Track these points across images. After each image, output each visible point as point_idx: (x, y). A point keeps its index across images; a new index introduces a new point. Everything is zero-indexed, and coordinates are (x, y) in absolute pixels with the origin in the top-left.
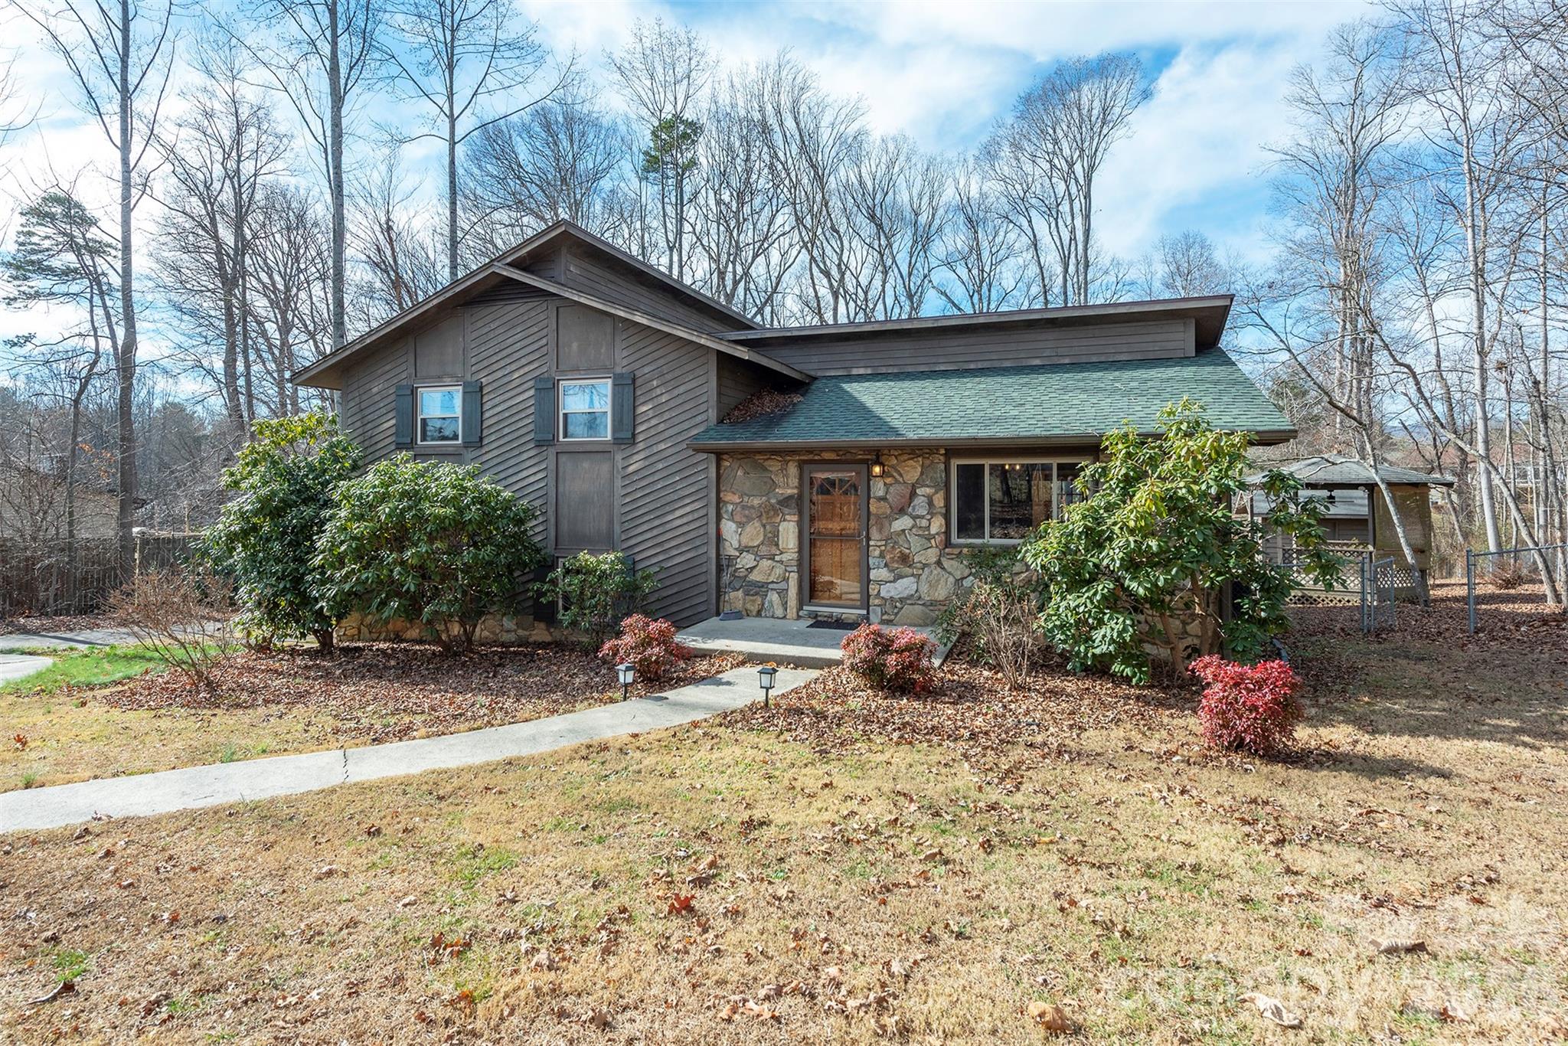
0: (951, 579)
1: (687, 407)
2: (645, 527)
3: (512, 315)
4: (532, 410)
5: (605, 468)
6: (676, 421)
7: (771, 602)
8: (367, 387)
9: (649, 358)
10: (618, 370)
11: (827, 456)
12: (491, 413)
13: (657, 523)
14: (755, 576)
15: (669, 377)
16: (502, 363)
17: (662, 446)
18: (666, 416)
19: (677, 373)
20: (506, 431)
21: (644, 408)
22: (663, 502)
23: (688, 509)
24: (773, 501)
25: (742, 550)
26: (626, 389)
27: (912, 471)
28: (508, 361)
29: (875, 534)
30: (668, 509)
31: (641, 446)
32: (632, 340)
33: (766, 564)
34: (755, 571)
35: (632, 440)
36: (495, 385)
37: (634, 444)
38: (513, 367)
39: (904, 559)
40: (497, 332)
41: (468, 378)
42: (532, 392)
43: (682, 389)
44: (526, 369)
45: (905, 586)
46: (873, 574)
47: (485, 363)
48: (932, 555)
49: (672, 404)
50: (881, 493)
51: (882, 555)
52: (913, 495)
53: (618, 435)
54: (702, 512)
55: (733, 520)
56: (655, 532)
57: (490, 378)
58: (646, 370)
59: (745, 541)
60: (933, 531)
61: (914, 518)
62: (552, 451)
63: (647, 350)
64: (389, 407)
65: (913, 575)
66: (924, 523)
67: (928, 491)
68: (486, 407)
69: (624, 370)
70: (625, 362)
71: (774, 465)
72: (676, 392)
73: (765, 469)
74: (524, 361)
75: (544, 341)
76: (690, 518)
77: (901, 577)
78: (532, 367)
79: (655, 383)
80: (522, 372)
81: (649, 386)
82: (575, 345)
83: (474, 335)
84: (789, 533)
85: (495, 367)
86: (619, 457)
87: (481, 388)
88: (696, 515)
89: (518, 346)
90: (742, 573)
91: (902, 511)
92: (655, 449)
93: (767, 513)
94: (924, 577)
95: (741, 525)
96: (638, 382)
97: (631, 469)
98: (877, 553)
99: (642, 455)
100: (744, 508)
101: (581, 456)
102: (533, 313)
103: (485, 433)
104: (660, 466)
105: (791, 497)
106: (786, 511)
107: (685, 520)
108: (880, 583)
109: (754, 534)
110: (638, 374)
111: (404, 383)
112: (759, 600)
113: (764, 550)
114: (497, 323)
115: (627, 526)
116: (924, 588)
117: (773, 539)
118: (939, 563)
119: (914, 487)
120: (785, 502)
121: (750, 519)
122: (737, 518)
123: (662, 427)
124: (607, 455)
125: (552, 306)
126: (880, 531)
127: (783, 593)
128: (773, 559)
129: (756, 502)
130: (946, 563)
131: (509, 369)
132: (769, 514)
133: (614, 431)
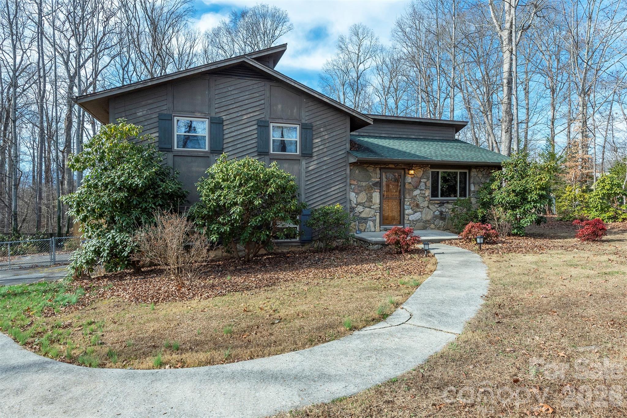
0: (432, 212)
1: (337, 142)
2: (317, 195)
3: (243, 85)
4: (256, 136)
5: (296, 167)
6: (332, 148)
7: (370, 226)
8: (133, 111)
9: (319, 118)
10: (303, 121)
11: (391, 166)
12: (229, 135)
13: (323, 193)
14: (363, 215)
15: (328, 127)
16: (236, 110)
17: (326, 159)
18: (327, 145)
19: (332, 126)
20: (239, 146)
21: (317, 141)
22: (326, 184)
23: (337, 187)
24: (371, 184)
25: (358, 204)
26: (309, 131)
27: (420, 173)
28: (240, 109)
29: (407, 196)
30: (328, 187)
31: (315, 158)
32: (310, 108)
33: (368, 209)
34: (363, 213)
35: (310, 156)
36: (231, 121)
37: (312, 157)
38: (244, 112)
39: (417, 206)
40: (233, 92)
41: (213, 115)
42: (255, 127)
43: (334, 134)
44: (252, 115)
45: (417, 216)
46: (407, 212)
47: (225, 108)
48: (426, 204)
49: (330, 140)
50: (410, 181)
51: (410, 205)
52: (420, 181)
53: (304, 152)
54: (343, 189)
55: (354, 192)
56: (322, 197)
57: (228, 117)
58: (318, 123)
59: (359, 200)
60: (426, 195)
61: (421, 190)
62: (267, 158)
63: (319, 114)
64: (152, 126)
65: (420, 211)
66: (424, 192)
67: (425, 180)
68: (225, 132)
69: (306, 122)
70: (307, 118)
71: (371, 169)
72: (332, 135)
73: (367, 171)
74: (250, 110)
75: (262, 102)
76: (338, 191)
77: (416, 212)
78: (255, 114)
79: (322, 129)
80: (249, 116)
81: (318, 131)
82: (280, 106)
83: (217, 92)
84: (376, 197)
85: (232, 111)
86: (304, 163)
87: (223, 121)
88: (341, 190)
89: (247, 102)
90: (358, 214)
91: (416, 188)
92: (322, 160)
93: (368, 189)
94: (424, 212)
95: (357, 194)
96: (314, 128)
97: (311, 168)
98: (408, 204)
99: (315, 162)
100: (358, 186)
101: (283, 161)
102: (256, 86)
103: (225, 146)
104: (325, 167)
105: (377, 182)
106: (376, 188)
107: (336, 192)
108: (408, 215)
109: (362, 198)
110: (314, 124)
111: (165, 112)
112: (364, 225)
113: (367, 204)
114: (233, 88)
115: (308, 195)
116: (424, 216)
117: (370, 199)
118: (428, 207)
119: (421, 178)
120: (375, 184)
121: (361, 191)
122: (356, 191)
123: (325, 150)
124: (298, 161)
125: (268, 84)
126: (409, 195)
127: (374, 221)
128: (370, 208)
129: (364, 184)
130: (430, 207)
131: (240, 114)
132: (369, 189)
133: (302, 150)
